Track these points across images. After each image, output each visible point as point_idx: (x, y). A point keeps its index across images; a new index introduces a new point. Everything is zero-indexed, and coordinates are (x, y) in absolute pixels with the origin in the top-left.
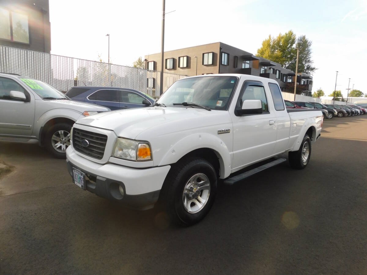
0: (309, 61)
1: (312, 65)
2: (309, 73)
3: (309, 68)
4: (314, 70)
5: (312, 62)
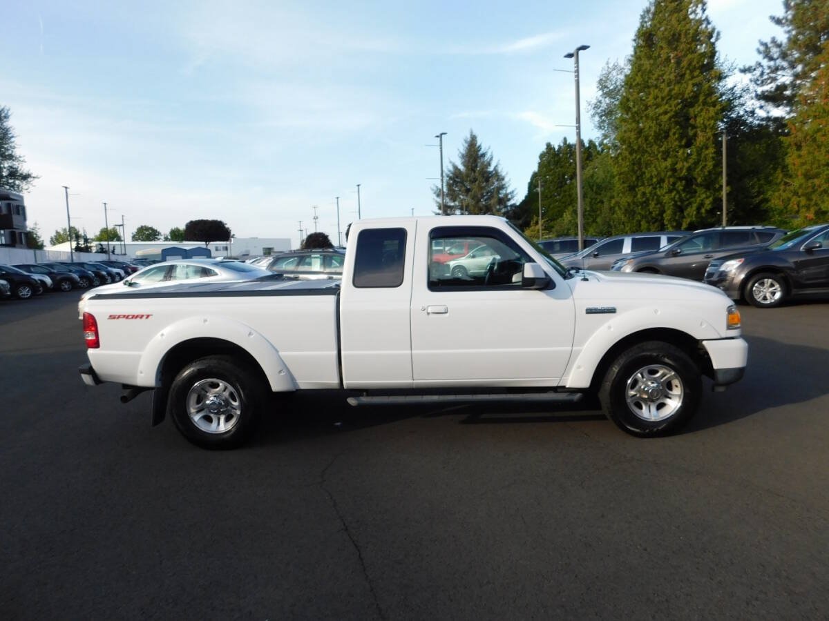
0: (11, 157)
1: (24, 168)
2: (18, 186)
3: (13, 174)
4: (29, 179)
5: (21, 159)
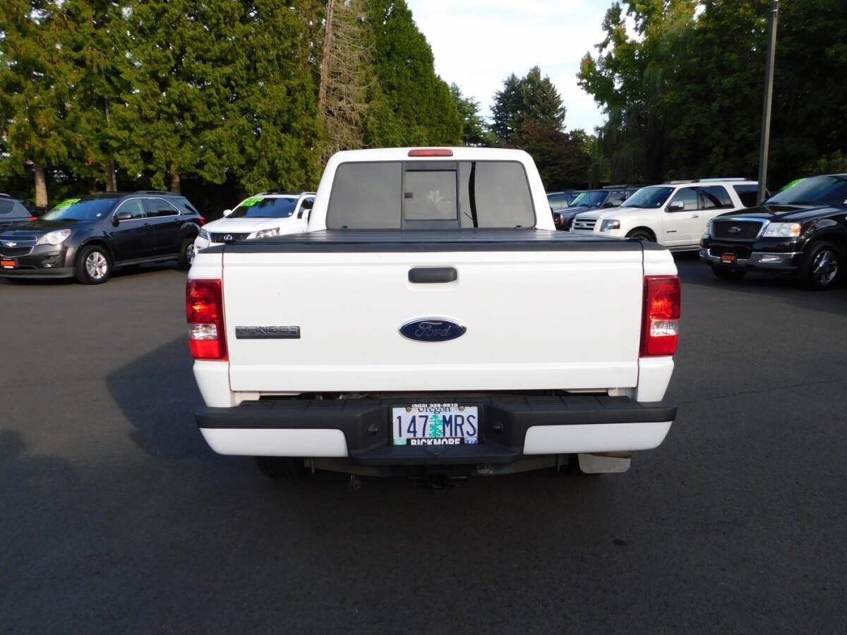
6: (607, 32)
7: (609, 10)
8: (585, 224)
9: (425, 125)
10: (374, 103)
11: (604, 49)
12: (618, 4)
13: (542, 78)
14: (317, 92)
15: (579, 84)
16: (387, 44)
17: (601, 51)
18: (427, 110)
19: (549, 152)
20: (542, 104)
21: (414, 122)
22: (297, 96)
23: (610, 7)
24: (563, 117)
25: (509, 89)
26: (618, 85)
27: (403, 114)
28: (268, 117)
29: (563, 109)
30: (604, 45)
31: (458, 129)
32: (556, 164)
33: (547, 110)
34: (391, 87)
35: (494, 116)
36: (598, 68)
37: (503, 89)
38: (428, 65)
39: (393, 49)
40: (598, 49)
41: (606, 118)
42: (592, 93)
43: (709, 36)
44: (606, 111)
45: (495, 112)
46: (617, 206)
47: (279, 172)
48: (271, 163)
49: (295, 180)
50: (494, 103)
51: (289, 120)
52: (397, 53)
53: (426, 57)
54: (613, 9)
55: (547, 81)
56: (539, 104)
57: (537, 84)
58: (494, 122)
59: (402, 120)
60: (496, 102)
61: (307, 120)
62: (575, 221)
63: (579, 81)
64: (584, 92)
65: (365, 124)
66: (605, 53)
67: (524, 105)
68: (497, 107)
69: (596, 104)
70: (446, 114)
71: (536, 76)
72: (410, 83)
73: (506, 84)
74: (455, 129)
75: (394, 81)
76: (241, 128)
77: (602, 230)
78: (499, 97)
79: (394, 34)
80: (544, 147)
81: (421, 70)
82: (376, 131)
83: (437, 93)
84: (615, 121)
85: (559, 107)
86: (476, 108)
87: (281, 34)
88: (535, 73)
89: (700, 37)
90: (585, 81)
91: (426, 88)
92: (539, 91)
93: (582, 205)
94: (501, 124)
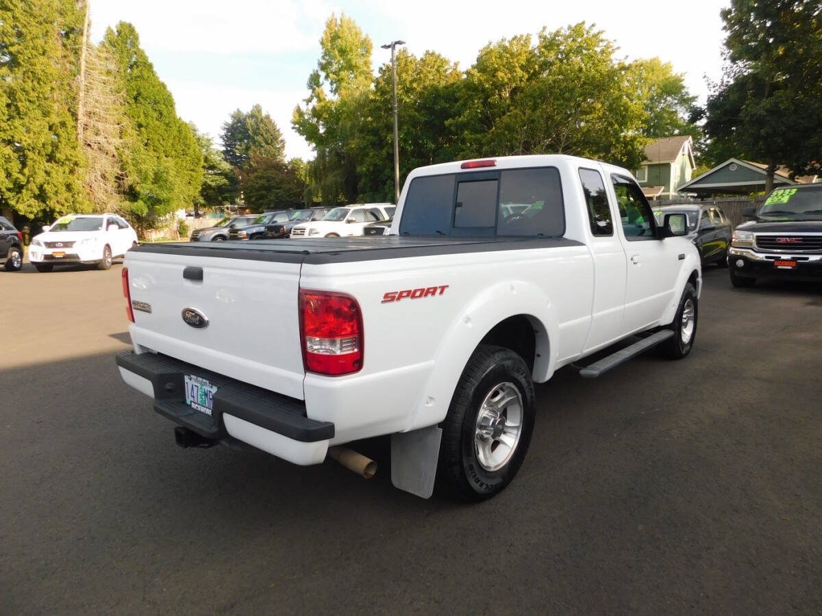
6: (311, 91)
7: (311, 75)
8: (299, 232)
9: (172, 156)
10: (127, 139)
11: (310, 103)
12: (317, 71)
13: (264, 114)
14: (75, 127)
15: (293, 128)
16: (134, 90)
17: (307, 104)
18: (173, 145)
19: (274, 178)
20: (265, 135)
21: (163, 155)
22: (60, 131)
23: (312, 73)
24: (283, 147)
25: (235, 121)
26: (322, 130)
27: (152, 148)
28: (33, 148)
29: (282, 141)
30: (309, 101)
31: (199, 160)
32: (280, 188)
33: (270, 141)
34: (140, 126)
35: (224, 143)
36: (306, 117)
37: (230, 121)
38: (171, 108)
39: (139, 94)
40: (305, 103)
41: (315, 154)
42: (303, 135)
43: (378, 104)
44: (314, 149)
45: (225, 140)
46: (319, 220)
47: (48, 195)
48: (41, 188)
49: (63, 201)
50: (223, 133)
51: (53, 152)
52: (143, 98)
53: (169, 102)
54: (315, 75)
55: (268, 117)
56: (262, 135)
57: (260, 119)
58: (224, 149)
59: (152, 153)
60: (225, 131)
61: (68, 152)
62: (293, 230)
63: (293, 125)
64: (298, 134)
65: (120, 155)
66: (311, 106)
67: (249, 135)
68: (226, 136)
69: (306, 143)
70: (189, 148)
71: (258, 112)
72: (157, 122)
73: (232, 117)
74: (197, 161)
75: (142, 120)
76: (7, 156)
77: (309, 235)
78: (227, 127)
79: (139, 82)
80: (269, 175)
81: (165, 113)
82: (130, 161)
83: (180, 132)
84: (321, 156)
85: (280, 139)
86: (211, 142)
87: (39, 79)
88: (258, 109)
89: (372, 104)
90: (297, 126)
91: (170, 127)
92: (261, 125)
93: (298, 220)
94: (231, 151)
